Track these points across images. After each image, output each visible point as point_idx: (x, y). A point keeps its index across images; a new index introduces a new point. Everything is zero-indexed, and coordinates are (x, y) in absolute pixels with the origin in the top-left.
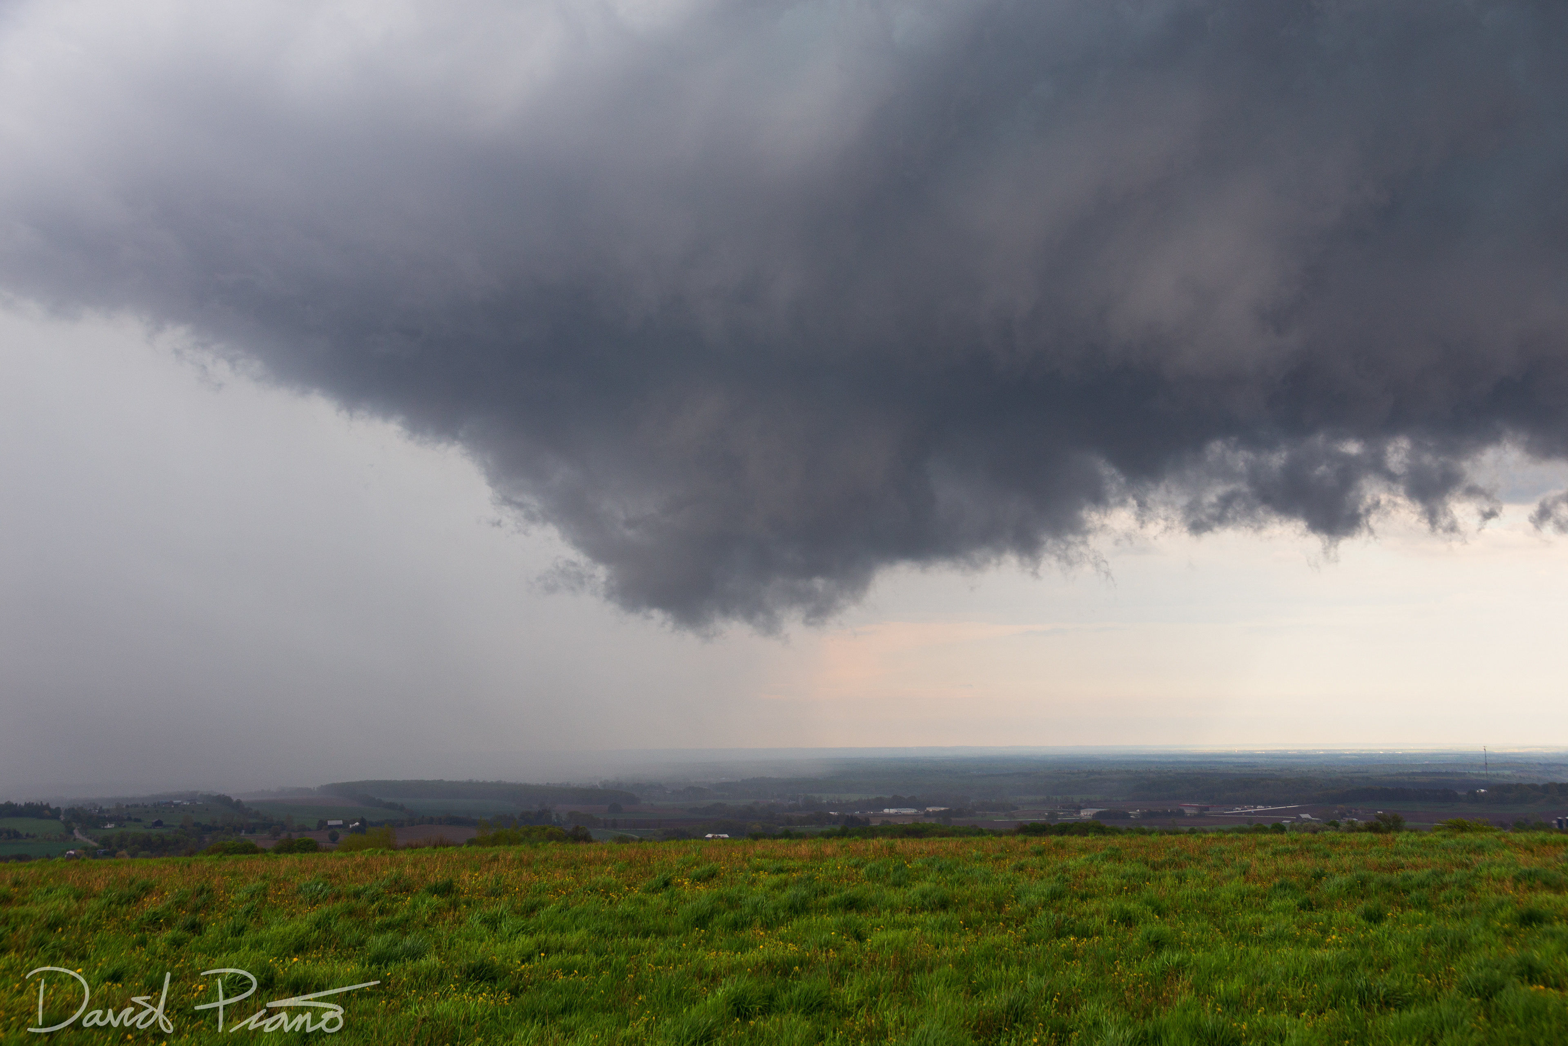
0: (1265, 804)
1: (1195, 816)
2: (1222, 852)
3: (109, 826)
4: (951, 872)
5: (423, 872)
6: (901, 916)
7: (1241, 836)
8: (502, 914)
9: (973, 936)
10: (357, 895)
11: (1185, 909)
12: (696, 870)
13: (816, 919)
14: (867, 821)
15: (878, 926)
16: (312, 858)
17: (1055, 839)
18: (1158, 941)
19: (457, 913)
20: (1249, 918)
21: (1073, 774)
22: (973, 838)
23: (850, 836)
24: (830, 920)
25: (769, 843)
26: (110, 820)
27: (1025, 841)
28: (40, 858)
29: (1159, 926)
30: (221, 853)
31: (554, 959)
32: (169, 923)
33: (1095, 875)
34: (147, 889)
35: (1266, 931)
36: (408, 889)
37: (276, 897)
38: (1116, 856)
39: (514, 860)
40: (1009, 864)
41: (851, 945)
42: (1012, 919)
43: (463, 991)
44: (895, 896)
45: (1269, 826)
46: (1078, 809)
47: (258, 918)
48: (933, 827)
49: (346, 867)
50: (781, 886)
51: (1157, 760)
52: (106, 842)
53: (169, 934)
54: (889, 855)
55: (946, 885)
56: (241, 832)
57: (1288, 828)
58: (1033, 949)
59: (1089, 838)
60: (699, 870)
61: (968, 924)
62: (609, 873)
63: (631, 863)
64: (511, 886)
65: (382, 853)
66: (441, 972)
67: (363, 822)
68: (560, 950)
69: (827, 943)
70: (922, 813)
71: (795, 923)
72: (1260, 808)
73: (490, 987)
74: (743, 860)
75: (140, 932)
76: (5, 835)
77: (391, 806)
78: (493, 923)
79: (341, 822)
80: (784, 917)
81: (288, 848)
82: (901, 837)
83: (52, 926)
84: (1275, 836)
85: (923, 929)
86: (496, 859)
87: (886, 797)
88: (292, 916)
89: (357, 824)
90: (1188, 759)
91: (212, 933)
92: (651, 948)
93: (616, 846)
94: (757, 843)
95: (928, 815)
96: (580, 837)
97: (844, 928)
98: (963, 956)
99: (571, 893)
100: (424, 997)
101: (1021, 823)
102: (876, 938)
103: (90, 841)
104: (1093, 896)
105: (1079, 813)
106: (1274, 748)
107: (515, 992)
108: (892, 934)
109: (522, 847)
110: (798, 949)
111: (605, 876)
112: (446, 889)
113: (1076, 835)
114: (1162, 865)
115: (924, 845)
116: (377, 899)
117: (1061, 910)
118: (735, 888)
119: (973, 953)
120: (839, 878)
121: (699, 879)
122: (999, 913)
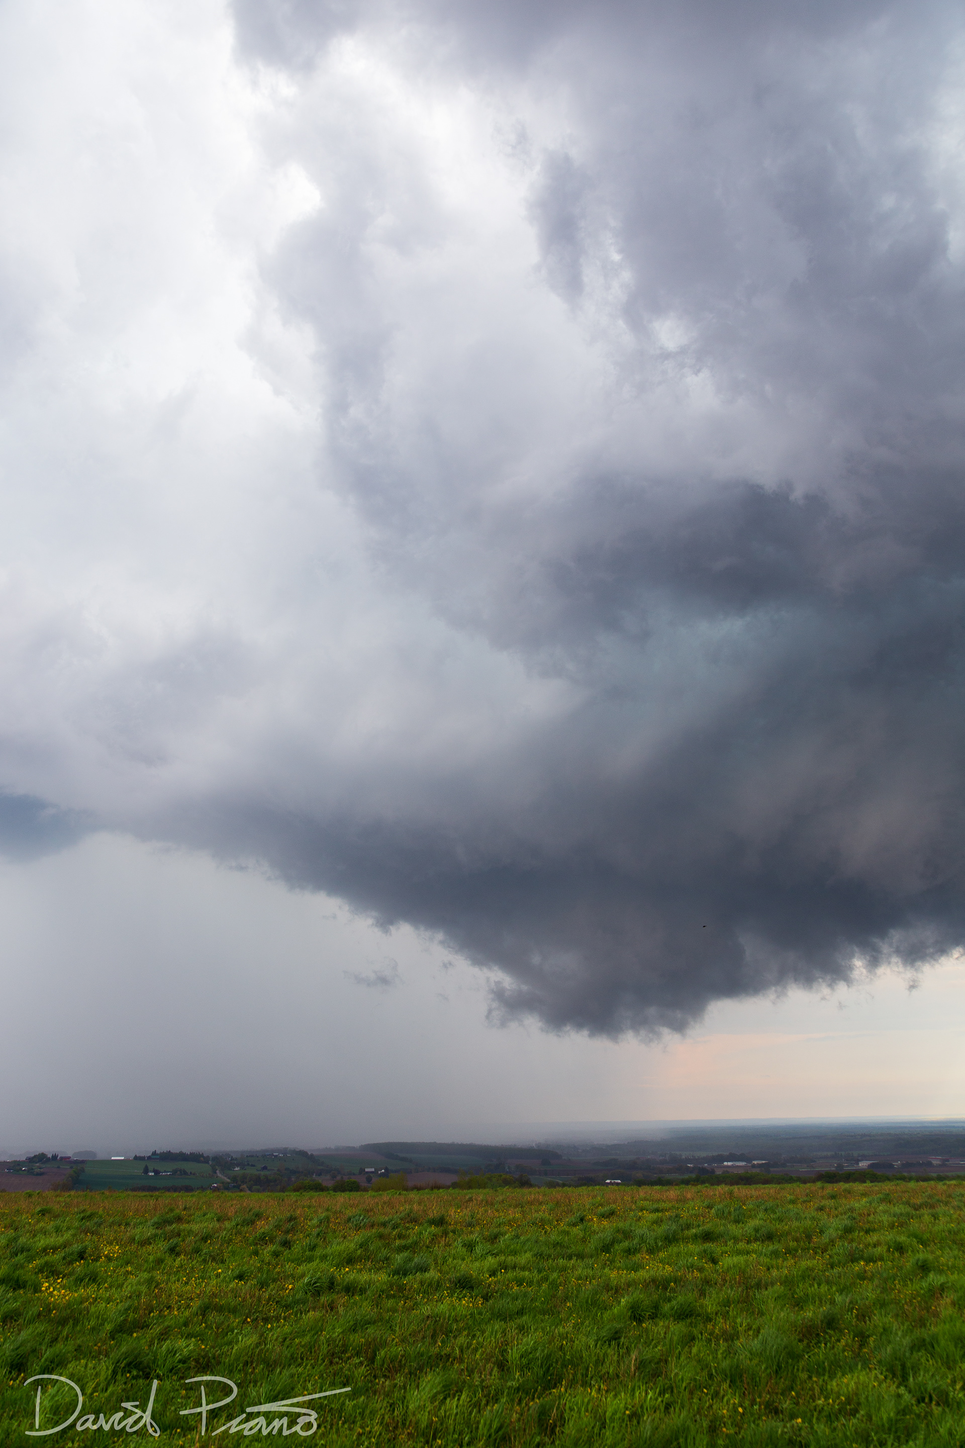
1: (940, 1166)
3: (236, 1169)
4: (774, 1211)
5: (425, 1208)
6: (741, 1245)
8: (475, 1240)
9: (792, 1261)
10: (384, 1225)
11: (941, 1240)
12: (601, 1210)
13: (684, 1247)
14: (713, 1172)
15: (726, 1253)
16: (356, 1195)
17: (843, 1186)
18: (923, 1266)
19: (447, 1239)
21: (852, 1136)
22: (787, 1184)
23: (703, 1182)
24: (692, 1247)
25: (649, 1188)
26: (238, 1165)
27: (823, 1188)
28: (198, 1189)
29: (923, 1255)
30: (301, 1191)
31: (510, 1275)
32: (272, 1240)
33: (874, 1214)
34: (258, 1216)
36: (415, 1221)
37: (335, 1224)
38: (887, 1199)
39: (482, 1200)
40: (814, 1205)
41: (709, 1266)
42: (819, 1248)
43: (452, 1296)
44: (735, 1230)
46: (857, 1161)
47: (325, 1238)
48: (758, 1175)
49: (377, 1203)
50: (657, 1222)
51: (908, 1125)
52: (234, 1179)
53: (271, 1248)
54: (731, 1198)
55: (771, 1222)
56: (313, 1175)
58: (835, 1271)
59: (867, 1184)
60: (603, 1210)
61: (789, 1251)
62: (544, 1211)
63: (558, 1204)
64: (481, 1220)
65: (400, 1194)
66: (438, 1282)
67: (386, 1169)
68: (514, 1268)
69: (692, 1266)
70: (750, 1165)
71: (670, 1249)
73: (470, 1293)
74: (632, 1202)
75: (255, 1245)
76: (179, 1172)
77: (404, 1159)
78: (470, 1246)
79: (373, 1170)
80: (661, 1245)
81: (341, 1188)
82: (737, 1184)
83: (204, 1239)
85: (758, 1255)
86: (471, 1200)
87: (725, 1154)
88: (345, 1238)
89: (383, 1171)
90: (930, 1125)
91: (296, 1249)
92: (574, 1268)
93: (548, 1191)
94: (640, 1189)
95: (754, 1166)
96: (524, 1183)
97: (703, 1254)
98: (786, 1277)
99: (519, 1225)
100: (428, 1299)
101: (818, 1171)
102: (727, 1261)
103: (225, 1178)
104: (874, 1230)
105: (858, 1164)
107: (486, 1298)
108: (736, 1259)
109: (488, 1190)
110: (673, 1269)
111: (543, 1213)
112: (440, 1222)
113: (858, 1182)
114: (921, 1205)
115: (754, 1190)
116: (397, 1227)
117: (853, 1241)
118: (628, 1223)
119: (794, 1274)
120: (697, 1216)
121: (603, 1216)
122: (809, 1243)
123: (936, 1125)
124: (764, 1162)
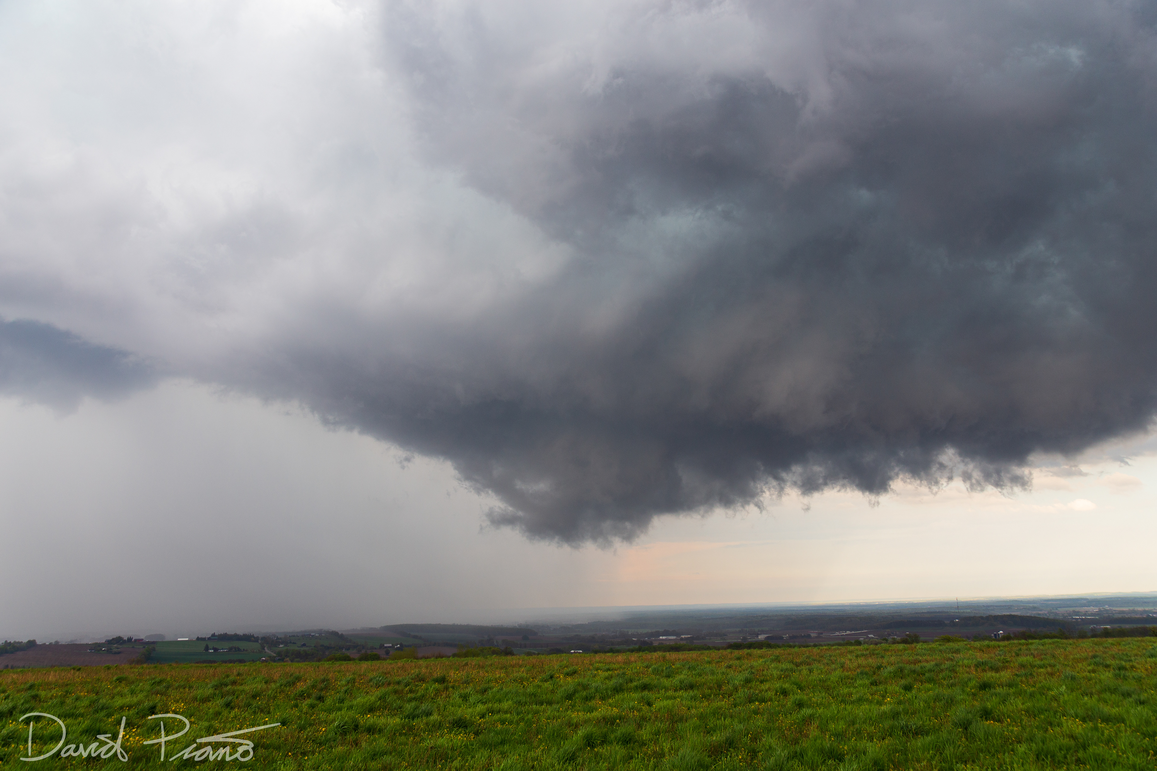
0: (851, 631)
1: (816, 637)
2: (830, 656)
3: (281, 646)
4: (695, 669)
5: (431, 671)
6: (670, 693)
7: (840, 647)
8: (470, 693)
9: (707, 703)
10: (398, 683)
11: (813, 686)
12: (566, 670)
13: (627, 695)
14: (651, 643)
15: (659, 698)
16: (377, 663)
17: (746, 651)
18: (800, 704)
19: (448, 692)
20: (846, 691)
21: (754, 617)
22: (705, 651)
23: (643, 651)
24: (633, 695)
25: (602, 655)
26: (282, 643)
28: (249, 661)
29: (800, 696)
30: (333, 660)
31: (496, 717)
32: (309, 696)
34: (299, 679)
35: (854, 697)
36: (423, 680)
37: (360, 683)
38: (777, 660)
39: (476, 665)
40: (724, 664)
41: (645, 708)
42: (726, 693)
43: (451, 733)
44: (666, 682)
45: (853, 642)
46: (757, 635)
47: (351, 694)
48: (684, 646)
49: (394, 668)
50: (609, 678)
51: (796, 609)
52: (279, 654)
53: (308, 701)
54: (664, 661)
55: (692, 676)
56: (343, 650)
57: (862, 643)
58: (737, 709)
59: (764, 650)
61: (704, 696)
62: (523, 672)
63: (534, 666)
64: (474, 679)
65: (411, 661)
66: (440, 723)
67: (401, 645)
68: (499, 712)
69: (633, 708)
70: (679, 638)
71: (617, 697)
72: (848, 632)
73: (464, 731)
74: (590, 664)
75: (295, 700)
76: (234, 649)
77: (415, 637)
78: (465, 698)
79: (391, 645)
80: (611, 694)
81: (365, 658)
82: (669, 651)
83: (254, 697)
84: (857, 647)
85: (682, 700)
86: (466, 664)
87: (661, 630)
88: (367, 693)
89: (399, 646)
90: (811, 608)
91: (329, 701)
92: (544, 711)
93: (526, 657)
94: (596, 655)
95: (682, 639)
96: (508, 653)
97: (642, 700)
98: (702, 713)
99: (504, 682)
100: (432, 736)
101: (729, 643)
102: (658, 705)
103: (272, 654)
104: (767, 681)
105: (758, 637)
106: (854, 602)
107: (477, 734)
108: (665, 703)
109: (479, 658)
110: (618, 711)
111: (522, 673)
112: (442, 680)
113: (757, 649)
114: (801, 664)
115: (681, 655)
116: (409, 685)
117: (751, 688)
118: (586, 679)
119: (707, 712)
120: (638, 673)
121: (568, 674)
122: (719, 690)
123: (815, 609)
124: (689, 636)
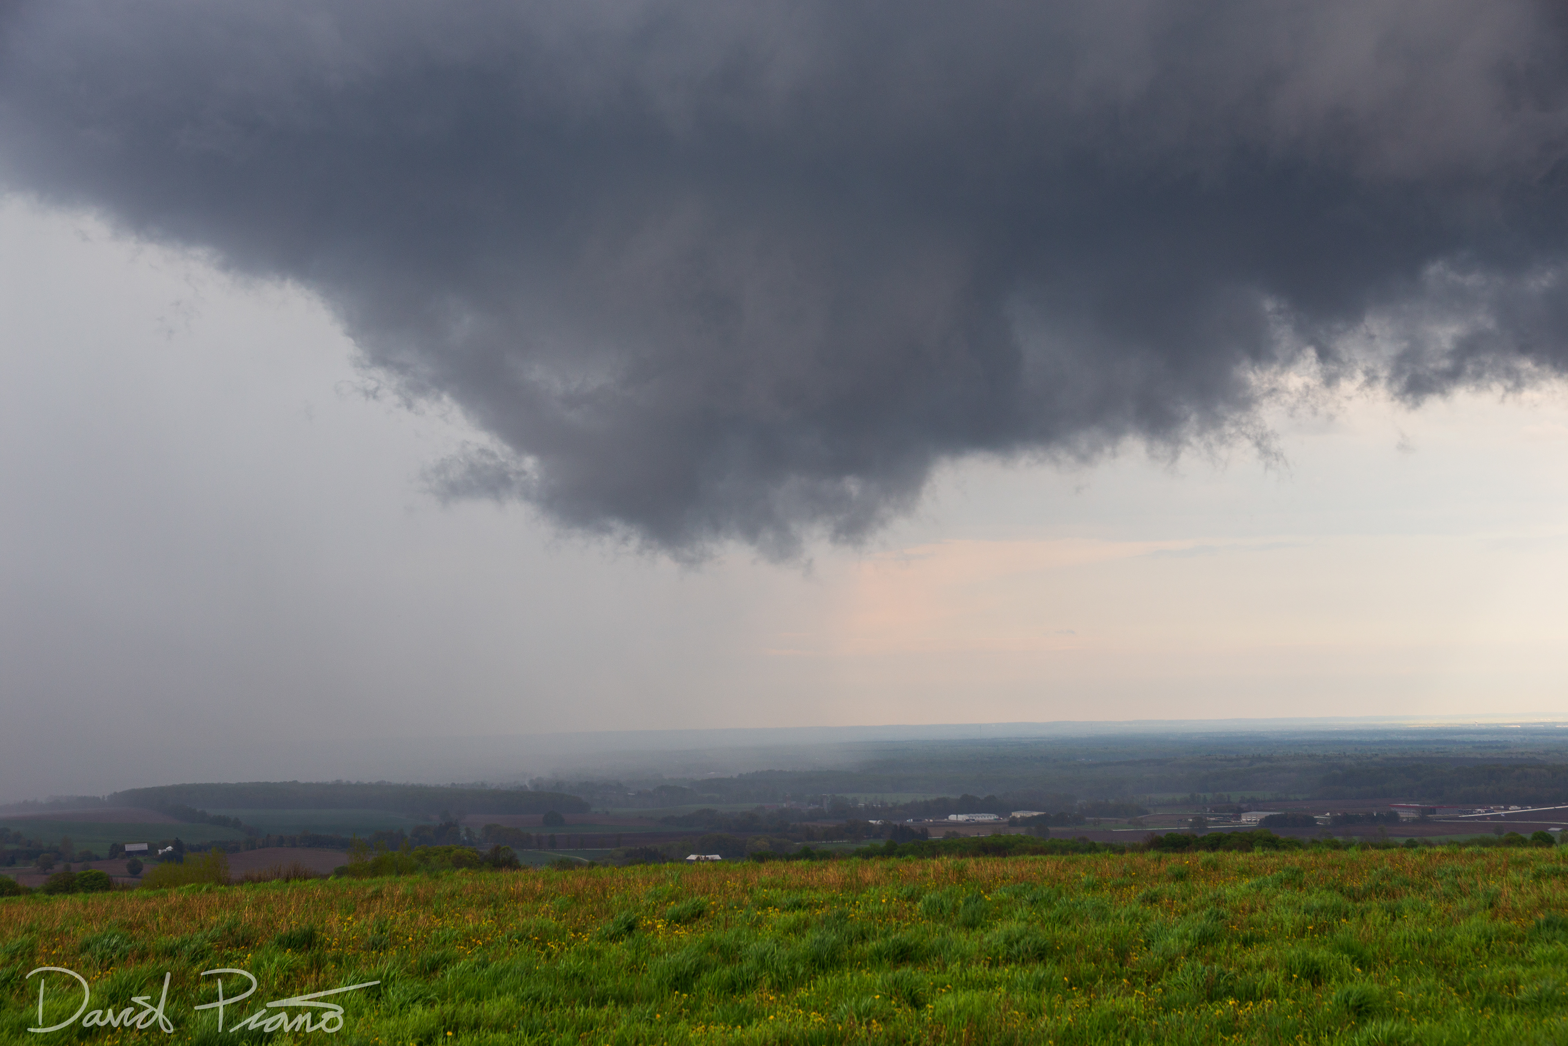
0: (1522, 803)
1: (1415, 822)
2: (1457, 874)
4: (1049, 905)
5: (270, 916)
6: (976, 971)
7: (1486, 850)
8: (388, 975)
9: (1084, 999)
11: (1401, 959)
12: (673, 907)
13: (852, 976)
14: (925, 834)
15: (943, 986)
16: (103, 898)
17: (1204, 856)
18: (1360, 1006)
19: (322, 975)
20: (1501, 972)
21: (1231, 760)
22: (1081, 855)
23: (900, 855)
24: (872, 976)
25: (780, 865)
27: (1159, 860)
29: (1361, 984)
33: (1264, 909)
35: (1525, 992)
36: (247, 942)
38: (1295, 880)
39: (405, 897)
40: (1136, 893)
41: (903, 1013)
42: (1141, 974)
44: (967, 941)
45: (1529, 836)
46: (1238, 812)
47: (23, 989)
48: (1021, 841)
49: (155, 911)
50: (798, 929)
51: (1356, 738)
54: (959, 882)
55: (1043, 924)
57: (1557, 840)
58: (1173, 1016)
59: (1256, 854)
60: (678, 907)
61: (1076, 981)
62: (547, 913)
63: (578, 898)
64: (401, 935)
65: (209, 890)
67: (178, 845)
68: (476, 1026)
69: (868, 1012)
70: (1006, 820)
71: (821, 982)
72: (1514, 809)
74: (744, 891)
77: (222, 821)
79: (145, 847)
80: (804, 974)
81: (65, 885)
82: (975, 855)
84: (1538, 851)
85: (1009, 989)
86: (377, 895)
87: (953, 796)
89: (170, 848)
90: (1403, 738)
92: (610, 1023)
93: (555, 874)
94: (763, 867)
95: (1014, 822)
96: (502, 861)
97: (894, 989)
98: (1069, 1029)
99: (489, 944)
101: (1152, 833)
102: (940, 1004)
104: (1262, 939)
105: (1239, 818)
106: (1536, 720)
108: (963, 998)
109: (417, 877)
110: (826, 1019)
112: (304, 941)
113: (1234, 851)
114: (1365, 895)
115: (1009, 866)
116: (202, 958)
117: (1214, 960)
118: (732, 933)
119: (1084, 1025)
120: (884, 916)
121: (678, 919)
122: (1121, 965)
123: (1415, 738)
